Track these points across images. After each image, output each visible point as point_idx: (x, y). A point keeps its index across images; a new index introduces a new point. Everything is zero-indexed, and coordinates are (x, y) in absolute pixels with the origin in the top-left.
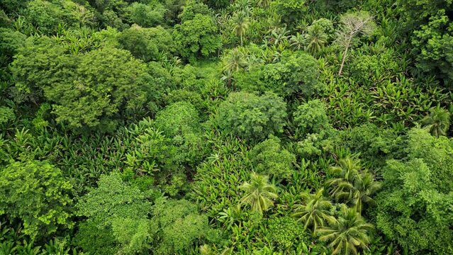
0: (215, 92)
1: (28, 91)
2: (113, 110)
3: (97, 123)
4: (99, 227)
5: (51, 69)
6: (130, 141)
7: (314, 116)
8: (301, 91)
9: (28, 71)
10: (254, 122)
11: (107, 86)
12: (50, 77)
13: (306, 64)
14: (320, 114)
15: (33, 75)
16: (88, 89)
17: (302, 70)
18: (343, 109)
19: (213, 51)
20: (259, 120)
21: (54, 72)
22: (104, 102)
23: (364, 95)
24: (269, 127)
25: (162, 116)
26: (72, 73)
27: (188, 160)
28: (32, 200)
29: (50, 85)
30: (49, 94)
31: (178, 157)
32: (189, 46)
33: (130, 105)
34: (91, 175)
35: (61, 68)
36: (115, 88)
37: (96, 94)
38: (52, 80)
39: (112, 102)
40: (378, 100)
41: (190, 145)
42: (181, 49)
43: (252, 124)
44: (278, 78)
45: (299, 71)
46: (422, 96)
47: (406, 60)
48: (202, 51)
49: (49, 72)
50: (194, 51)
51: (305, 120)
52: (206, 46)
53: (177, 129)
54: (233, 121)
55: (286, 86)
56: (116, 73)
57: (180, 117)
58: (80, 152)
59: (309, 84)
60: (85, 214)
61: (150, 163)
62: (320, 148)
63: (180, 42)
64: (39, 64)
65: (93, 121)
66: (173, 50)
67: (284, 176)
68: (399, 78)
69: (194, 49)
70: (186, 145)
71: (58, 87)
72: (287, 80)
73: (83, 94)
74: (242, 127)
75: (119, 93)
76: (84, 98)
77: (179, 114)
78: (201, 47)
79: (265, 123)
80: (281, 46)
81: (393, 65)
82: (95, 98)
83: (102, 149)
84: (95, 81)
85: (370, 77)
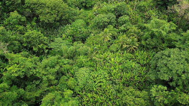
0: (92, 18)
1: (30, 11)
2: (58, 19)
3: (53, 22)
4: (56, 51)
5: (38, 4)
6: (63, 31)
7: (125, 20)
8: (121, 14)
9: (30, 5)
10: (105, 22)
11: (56, 11)
12: (38, 7)
13: (123, 5)
14: (127, 19)
15: (32, 6)
16: (50, 11)
17: (121, 7)
18: (135, 19)
19: (91, 6)
20: (107, 21)
21: (39, 5)
22: (55, 16)
23: (142, 15)
24: (110, 23)
25: (73, 23)
26: (45, 6)
27: (83, 37)
28: (36, 40)
29: (38, 9)
30: (38, 12)
31: (79, 36)
32: (82, 4)
33: (64, 18)
34: (51, 39)
35: (41, 4)
36: (58, 12)
37: (52, 13)
38: (38, 8)
39: (57, 16)
40: (146, 16)
41: (83, 32)
42: (79, 5)
43: (104, 22)
44: (113, 10)
45: (120, 7)
46: (160, 13)
47: (156, 3)
48: (87, 5)
49: (37, 5)
50: (84, 5)
51: (122, 21)
52: (88, 3)
53: (79, 27)
54: (98, 23)
55: (116, 13)
56: (59, 7)
57: (80, 24)
58: (47, 33)
59: (124, 11)
60: (51, 47)
61: (71, 37)
62: (126, 28)
63: (78, 2)
64: (34, 3)
65: (52, 21)
66: (76, 5)
67: (114, 35)
68: (153, 8)
69: (84, 4)
70: (82, 32)
71: (41, 10)
72: (116, 11)
73: (48, 13)
74: (101, 24)
75: (60, 13)
76: (49, 14)
77: (79, 23)
78: (86, 4)
79: (108, 22)
80: (115, 2)
81: (152, 4)
82: (52, 15)
83: (54, 33)
84: (52, 9)
85: (144, 9)
